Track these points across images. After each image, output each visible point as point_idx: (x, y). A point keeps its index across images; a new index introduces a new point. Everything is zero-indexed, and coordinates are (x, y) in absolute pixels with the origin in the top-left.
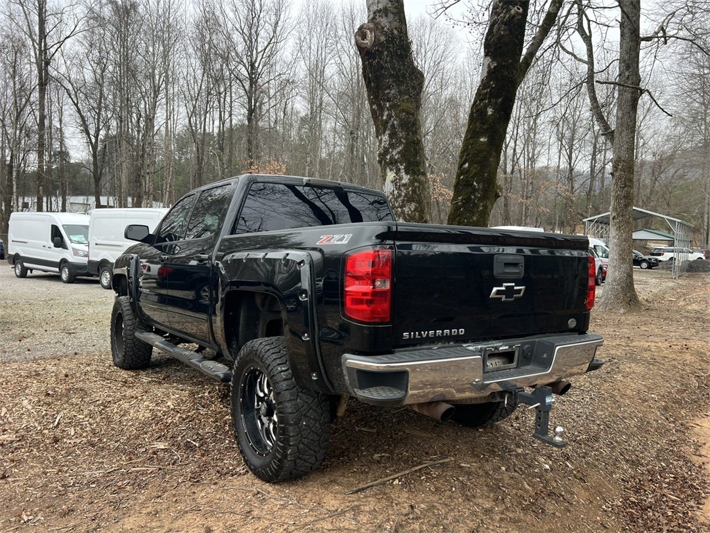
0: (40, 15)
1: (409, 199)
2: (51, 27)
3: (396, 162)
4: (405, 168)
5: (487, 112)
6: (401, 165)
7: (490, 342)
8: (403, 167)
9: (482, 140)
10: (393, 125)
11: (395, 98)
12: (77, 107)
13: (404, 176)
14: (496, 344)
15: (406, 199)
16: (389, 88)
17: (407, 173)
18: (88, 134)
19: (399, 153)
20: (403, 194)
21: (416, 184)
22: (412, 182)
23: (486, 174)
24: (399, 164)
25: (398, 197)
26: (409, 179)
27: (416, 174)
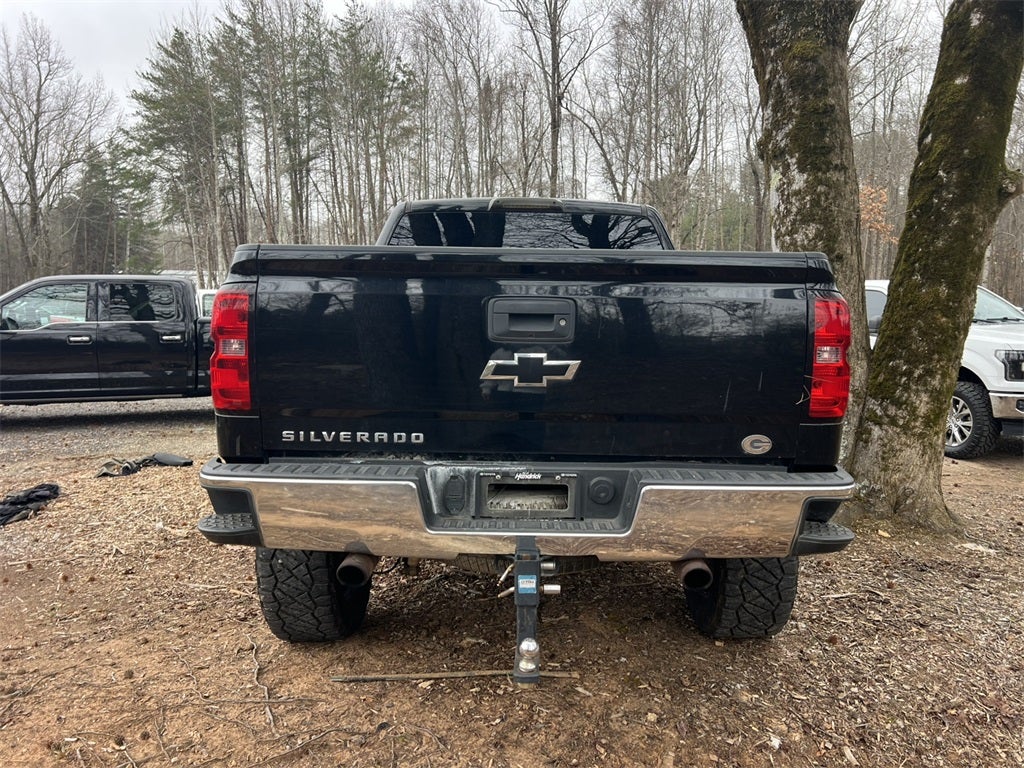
0: (553, 40)
1: (805, 218)
2: (564, 50)
3: (783, 152)
4: (799, 162)
5: (969, 22)
6: (792, 157)
7: (495, 463)
8: (794, 160)
9: (958, 81)
10: (779, 86)
11: (784, 37)
12: (602, 149)
13: (797, 176)
14: (508, 467)
15: (798, 218)
16: (775, 21)
17: (802, 170)
18: (614, 181)
19: (787, 135)
20: (794, 210)
21: (820, 189)
22: (810, 187)
23: (966, 151)
24: (787, 157)
25: (785, 216)
26: (806, 181)
27: (820, 170)
